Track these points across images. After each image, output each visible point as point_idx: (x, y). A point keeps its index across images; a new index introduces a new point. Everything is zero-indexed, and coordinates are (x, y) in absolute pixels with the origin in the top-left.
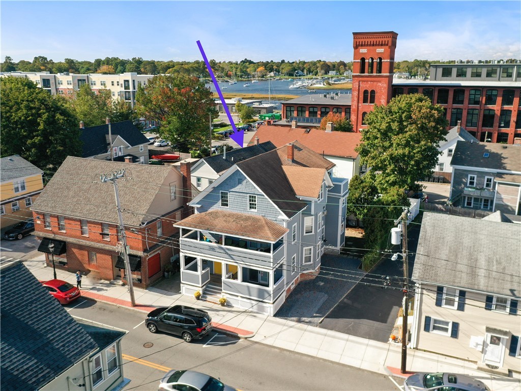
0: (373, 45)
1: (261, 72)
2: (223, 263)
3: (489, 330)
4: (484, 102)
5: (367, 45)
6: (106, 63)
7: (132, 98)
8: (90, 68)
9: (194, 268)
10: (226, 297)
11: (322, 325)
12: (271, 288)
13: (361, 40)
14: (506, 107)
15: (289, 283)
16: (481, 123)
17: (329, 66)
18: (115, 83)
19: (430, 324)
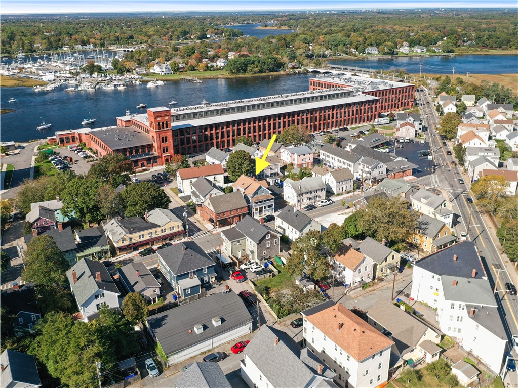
0: (163, 116)
5: (160, 117)
13: (157, 115)
14: (211, 132)
16: (204, 140)
19: (299, 201)
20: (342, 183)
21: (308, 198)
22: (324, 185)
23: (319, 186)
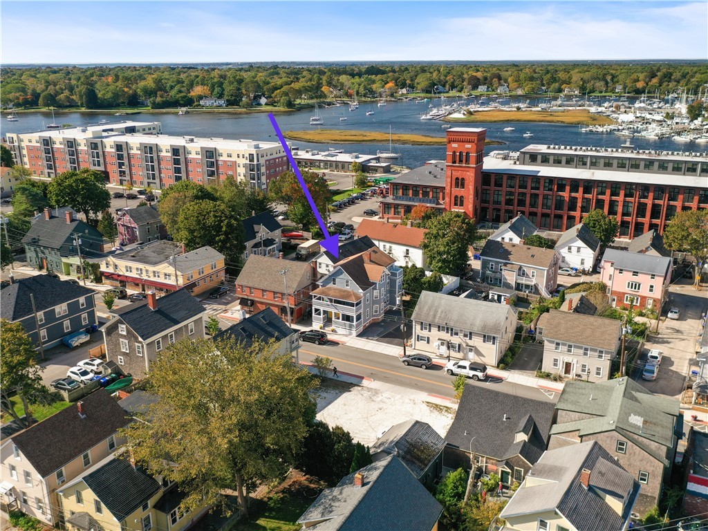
0: (463, 142)
1: (390, 88)
2: (333, 312)
3: (439, 339)
4: (556, 189)
5: (458, 141)
6: (200, 83)
7: (256, 169)
8: (182, 89)
9: (319, 314)
10: (334, 328)
11: (377, 340)
12: (355, 323)
13: (453, 137)
14: (573, 195)
15: (365, 323)
16: (553, 207)
17: (478, 79)
18: (241, 156)
19: (419, 338)
20: (566, 348)
21: (443, 342)
22: (496, 328)
23: (484, 327)
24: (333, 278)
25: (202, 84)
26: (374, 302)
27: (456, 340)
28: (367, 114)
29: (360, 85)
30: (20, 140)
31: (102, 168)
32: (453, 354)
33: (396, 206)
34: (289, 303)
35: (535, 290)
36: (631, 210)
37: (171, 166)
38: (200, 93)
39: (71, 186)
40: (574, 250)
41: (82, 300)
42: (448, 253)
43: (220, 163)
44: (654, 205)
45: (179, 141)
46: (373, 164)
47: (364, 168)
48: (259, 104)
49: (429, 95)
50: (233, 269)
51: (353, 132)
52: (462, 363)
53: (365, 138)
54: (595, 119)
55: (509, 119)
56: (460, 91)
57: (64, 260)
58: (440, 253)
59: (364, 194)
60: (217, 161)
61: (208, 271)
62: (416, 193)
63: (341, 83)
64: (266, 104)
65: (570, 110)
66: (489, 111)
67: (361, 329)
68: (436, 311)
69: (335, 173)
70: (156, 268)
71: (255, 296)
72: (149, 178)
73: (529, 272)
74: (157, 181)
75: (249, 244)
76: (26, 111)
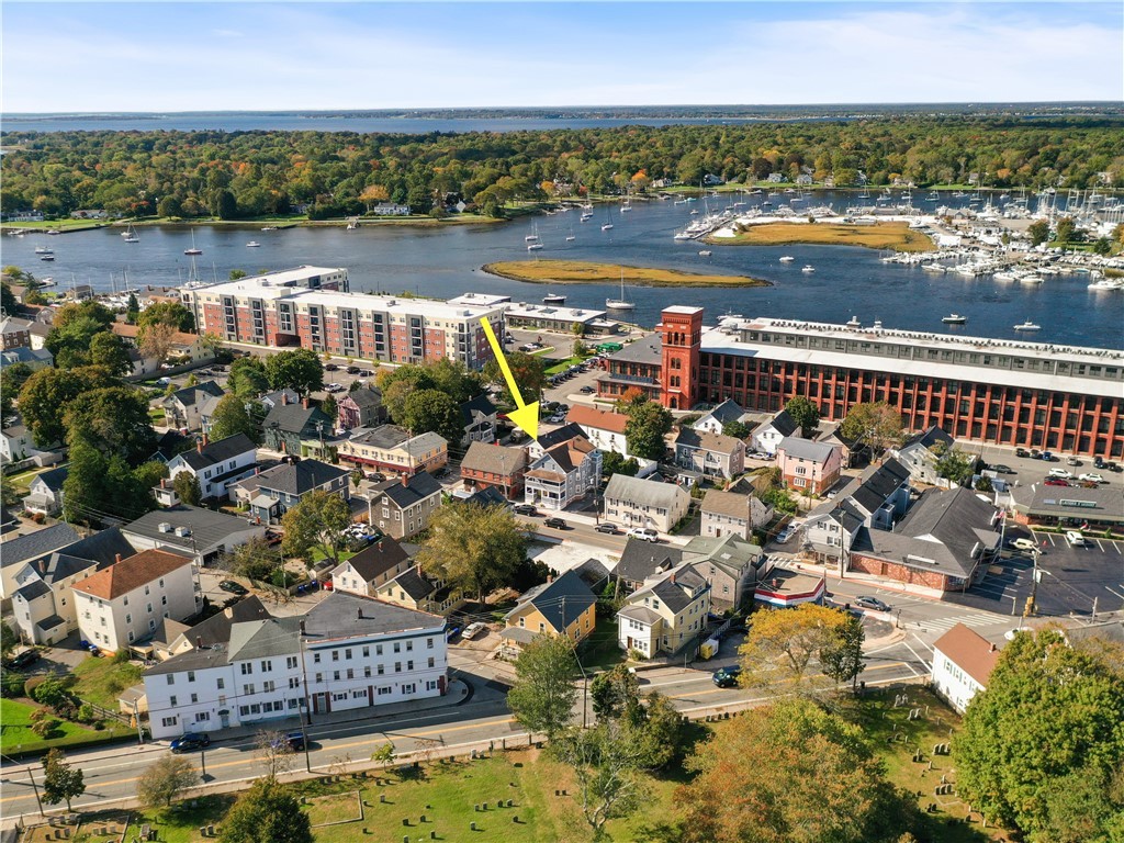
0: (677, 323)
1: (640, 180)
2: (542, 490)
3: (625, 512)
4: (771, 371)
5: (673, 322)
7: (465, 340)
9: (531, 492)
10: (543, 503)
11: (577, 513)
12: (559, 500)
13: (668, 318)
14: (788, 377)
15: (568, 499)
16: (770, 388)
17: (769, 163)
18: (450, 326)
19: (610, 511)
20: (716, 518)
21: (628, 514)
22: (666, 503)
23: (658, 502)
24: (542, 462)
25: (376, 183)
26: (577, 483)
27: (637, 512)
28: (603, 228)
29: (596, 176)
30: (197, 298)
31: (292, 332)
32: (634, 523)
33: (613, 385)
34: (505, 483)
35: (720, 473)
36: (843, 393)
37: (372, 334)
38: (374, 197)
39: (290, 366)
40: (769, 435)
41: (341, 479)
42: (645, 440)
43: (426, 331)
44: (864, 390)
45: (379, 304)
46: (597, 323)
47: (587, 329)
48: (455, 211)
49: (695, 189)
50: (456, 452)
51: (581, 264)
52: (638, 529)
53: (596, 276)
54: (910, 239)
55: (794, 239)
56: (742, 182)
57: (303, 443)
58: (638, 440)
59: (583, 366)
60: (423, 329)
61: (434, 455)
62: (634, 372)
63: (569, 172)
64: (465, 211)
65: (883, 223)
66: (772, 223)
67: (565, 505)
68: (623, 490)
69: (554, 334)
70: (391, 452)
71: (478, 477)
72: (346, 345)
73: (716, 457)
74: (356, 348)
75: (467, 429)
76: (142, 223)
